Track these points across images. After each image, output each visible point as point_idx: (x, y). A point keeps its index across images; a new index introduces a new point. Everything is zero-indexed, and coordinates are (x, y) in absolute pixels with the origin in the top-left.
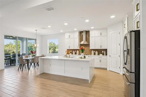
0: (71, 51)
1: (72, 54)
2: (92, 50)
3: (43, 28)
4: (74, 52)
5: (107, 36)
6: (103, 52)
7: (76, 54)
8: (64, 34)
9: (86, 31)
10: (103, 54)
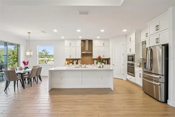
0: (71, 61)
1: (73, 64)
2: (94, 59)
3: (43, 32)
4: (75, 62)
5: (109, 46)
6: (104, 61)
7: (78, 64)
8: (63, 40)
9: (89, 40)
10: (105, 64)
